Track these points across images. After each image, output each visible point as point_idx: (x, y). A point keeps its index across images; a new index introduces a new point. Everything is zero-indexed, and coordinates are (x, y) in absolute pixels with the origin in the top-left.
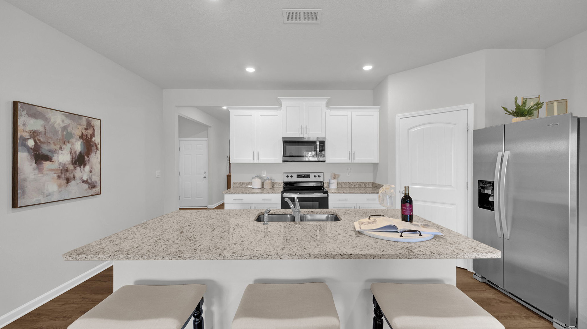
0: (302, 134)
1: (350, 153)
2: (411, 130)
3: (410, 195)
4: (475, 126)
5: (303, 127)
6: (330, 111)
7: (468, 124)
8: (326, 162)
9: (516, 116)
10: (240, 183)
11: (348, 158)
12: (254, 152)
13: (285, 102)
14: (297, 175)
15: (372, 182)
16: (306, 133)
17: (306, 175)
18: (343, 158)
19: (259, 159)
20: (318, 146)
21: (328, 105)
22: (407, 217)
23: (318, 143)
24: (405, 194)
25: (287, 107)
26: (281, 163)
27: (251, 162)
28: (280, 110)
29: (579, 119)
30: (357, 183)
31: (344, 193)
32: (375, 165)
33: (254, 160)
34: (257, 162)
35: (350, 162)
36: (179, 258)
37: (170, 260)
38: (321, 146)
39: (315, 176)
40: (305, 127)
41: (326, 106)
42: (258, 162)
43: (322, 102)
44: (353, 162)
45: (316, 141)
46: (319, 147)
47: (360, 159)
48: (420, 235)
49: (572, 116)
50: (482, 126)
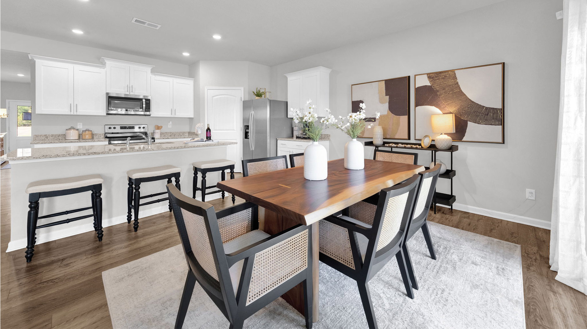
0: (128, 91)
1: (172, 110)
2: (214, 97)
3: (210, 128)
4: (244, 99)
5: (129, 86)
6: (154, 76)
7: (241, 98)
8: (151, 116)
9: (257, 96)
10: (45, 135)
11: (171, 113)
12: (71, 104)
13: (109, 63)
14: (121, 127)
15: (189, 132)
16: (132, 91)
17: (131, 127)
18: (166, 114)
19: (78, 111)
20: (144, 103)
21: (153, 71)
22: (209, 138)
23: (144, 100)
24: (208, 127)
25: (111, 67)
26: (105, 116)
27: (67, 114)
28: (104, 69)
29: (270, 100)
30: (177, 132)
31: (168, 138)
32: (191, 119)
33: (71, 111)
34: (75, 114)
35: (172, 116)
36: (95, 154)
37: (88, 155)
38: (147, 103)
39: (140, 128)
40: (131, 86)
41: (151, 71)
42: (77, 113)
43: (148, 69)
44: (174, 116)
45: (142, 99)
46: (146, 104)
47: (179, 115)
48: (213, 141)
49: (268, 99)
50: (247, 99)
